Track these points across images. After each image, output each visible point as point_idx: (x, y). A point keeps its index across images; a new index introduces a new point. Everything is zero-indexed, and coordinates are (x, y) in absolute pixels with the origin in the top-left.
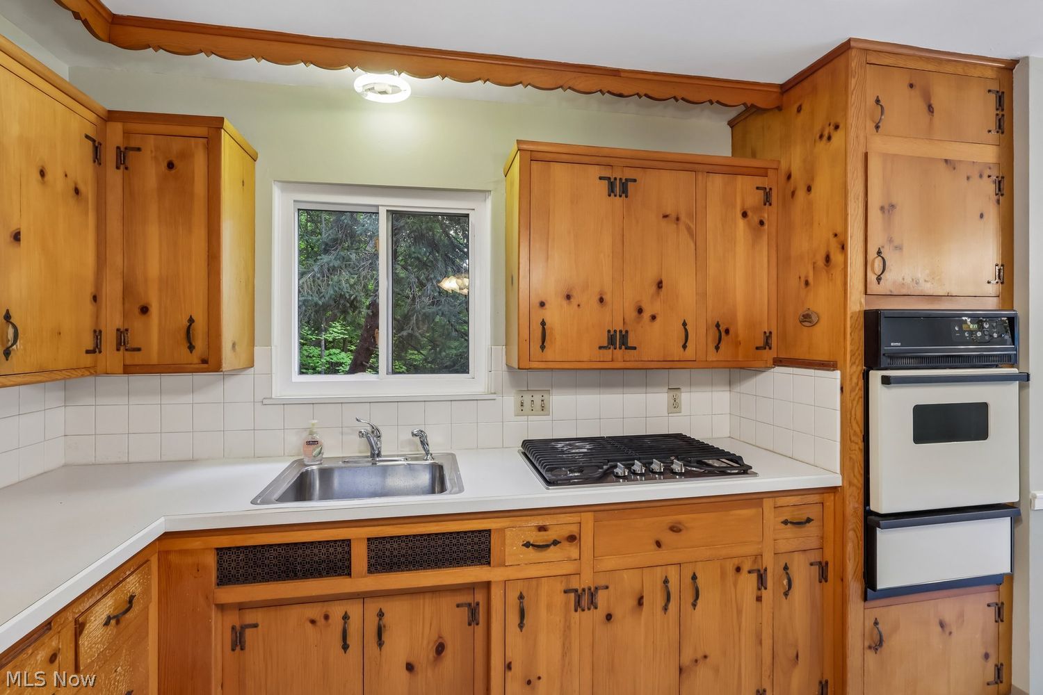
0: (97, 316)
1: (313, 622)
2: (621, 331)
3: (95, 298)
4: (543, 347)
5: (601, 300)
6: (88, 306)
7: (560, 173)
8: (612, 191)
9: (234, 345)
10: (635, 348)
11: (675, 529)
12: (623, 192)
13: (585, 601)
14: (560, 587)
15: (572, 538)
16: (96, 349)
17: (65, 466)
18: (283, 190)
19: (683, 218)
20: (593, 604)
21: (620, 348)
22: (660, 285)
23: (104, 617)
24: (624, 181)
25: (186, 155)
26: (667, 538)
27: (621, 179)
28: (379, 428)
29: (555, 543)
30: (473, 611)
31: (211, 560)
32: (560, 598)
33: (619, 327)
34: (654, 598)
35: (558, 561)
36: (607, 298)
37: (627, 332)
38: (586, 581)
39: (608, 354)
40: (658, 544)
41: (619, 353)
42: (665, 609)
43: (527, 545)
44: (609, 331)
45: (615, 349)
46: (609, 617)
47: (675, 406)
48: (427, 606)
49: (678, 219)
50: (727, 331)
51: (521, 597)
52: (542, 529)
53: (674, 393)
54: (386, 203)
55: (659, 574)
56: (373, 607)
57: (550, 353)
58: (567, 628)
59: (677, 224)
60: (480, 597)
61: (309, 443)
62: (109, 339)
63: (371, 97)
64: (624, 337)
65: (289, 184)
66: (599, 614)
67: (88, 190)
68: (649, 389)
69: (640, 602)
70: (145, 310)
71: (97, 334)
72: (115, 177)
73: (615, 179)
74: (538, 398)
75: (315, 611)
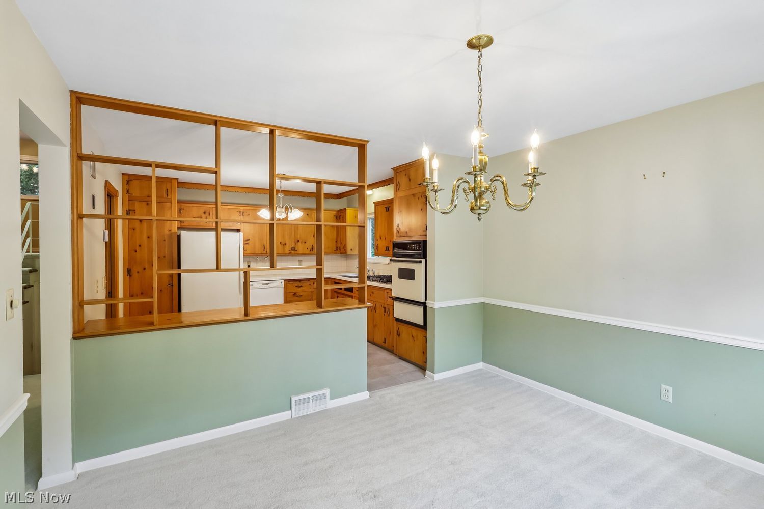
0: (337, 244)
4: (377, 251)
9: (352, 250)
11: (373, 293)
16: (337, 250)
25: (344, 216)
40: (371, 295)
62: (339, 248)
70: (341, 243)
71: (337, 248)
72: (339, 220)
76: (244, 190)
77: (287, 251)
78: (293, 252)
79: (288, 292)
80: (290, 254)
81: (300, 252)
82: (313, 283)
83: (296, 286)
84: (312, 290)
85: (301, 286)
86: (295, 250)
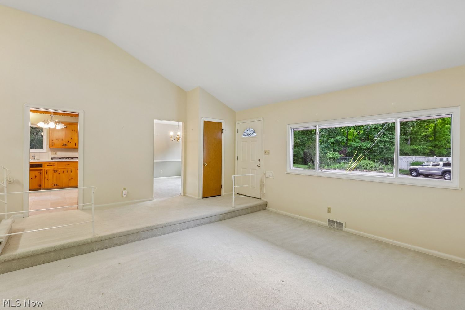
11: (68, 164)
13: (56, 171)
15: (54, 165)
19: (75, 131)
22: (72, 138)
29: (52, 165)
30: (40, 173)
32: (52, 171)
33: (65, 143)
34: (65, 172)
35: (52, 167)
36: (63, 140)
38: (56, 169)
39: (63, 146)
40: (66, 166)
41: (65, 147)
42: (67, 173)
43: (48, 165)
44: (63, 144)
46: (59, 173)
48: (34, 172)
49: (74, 131)
51: (47, 171)
52: (50, 164)
55: (66, 169)
57: (54, 146)
58: (53, 174)
60: (41, 171)
64: (66, 145)
69: (63, 172)
74: (55, 153)
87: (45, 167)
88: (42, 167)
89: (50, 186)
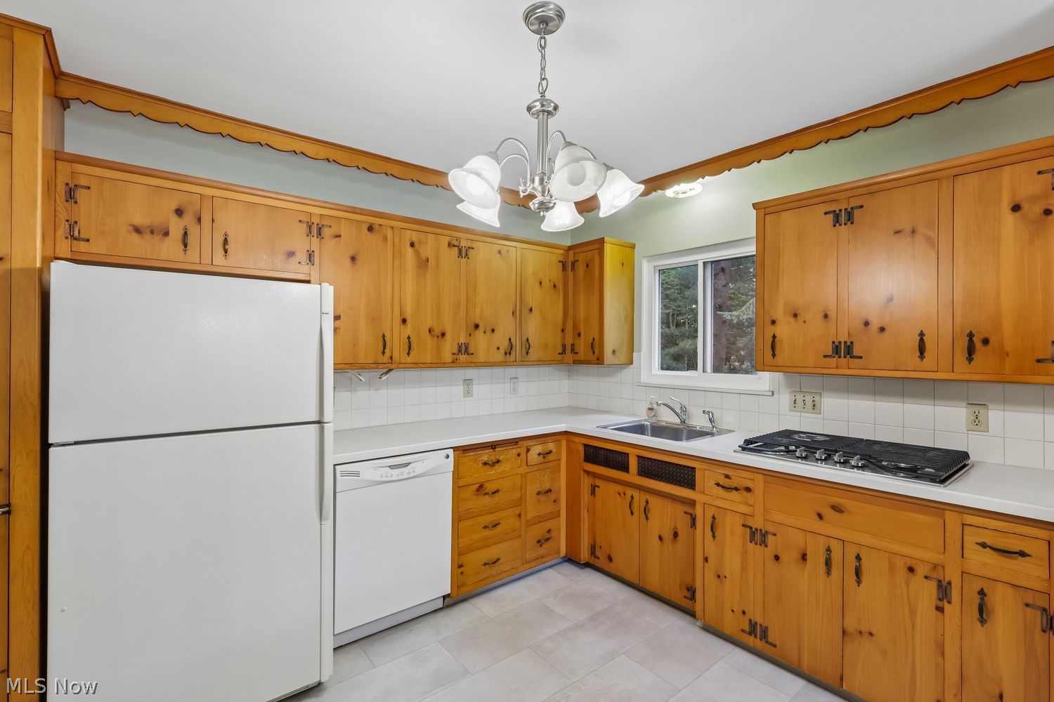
0: (564, 338)
1: (619, 494)
2: (845, 343)
3: (563, 331)
4: (774, 355)
5: (826, 316)
6: (559, 334)
7: (788, 218)
8: (837, 222)
9: (614, 352)
10: (861, 357)
11: (837, 509)
12: (849, 220)
13: (758, 538)
14: (739, 521)
15: (748, 489)
16: (564, 352)
17: (569, 407)
18: (648, 262)
19: (921, 229)
20: (764, 543)
21: (845, 357)
22: (889, 298)
23: (538, 451)
24: (849, 210)
25: (592, 260)
26: (829, 513)
27: (846, 209)
28: (687, 407)
29: (736, 489)
30: (694, 522)
31: (581, 449)
32: (739, 529)
33: (843, 337)
34: (817, 558)
35: (738, 502)
36: (832, 314)
37: (852, 343)
38: (757, 523)
39: (833, 362)
40: (820, 516)
41: (843, 361)
42: (828, 572)
43: (718, 485)
44: (833, 342)
45: (840, 357)
46: (777, 558)
47: (977, 423)
48: (669, 506)
49: (913, 232)
50: (986, 342)
51: (713, 518)
52: (727, 476)
53: (976, 409)
54: (700, 258)
55: (821, 543)
56: (644, 496)
57: (780, 360)
58: (744, 553)
59: (913, 238)
60: (694, 513)
61: (649, 409)
62: (569, 348)
63: (681, 196)
64: (849, 347)
65: (651, 257)
66: (770, 552)
67: (560, 285)
68: (937, 402)
69: (804, 557)
70: (579, 335)
71: (564, 346)
72: (571, 274)
73: (840, 210)
74: (809, 399)
75: (620, 488)
76: (324, 152)
77: (448, 357)
78: (463, 357)
79: (461, 483)
80: (454, 364)
81: (481, 357)
82: (528, 450)
83: (485, 464)
84: (524, 469)
85: (498, 461)
86: (467, 352)
87: (706, 493)
88: (691, 485)
89: (731, 624)
